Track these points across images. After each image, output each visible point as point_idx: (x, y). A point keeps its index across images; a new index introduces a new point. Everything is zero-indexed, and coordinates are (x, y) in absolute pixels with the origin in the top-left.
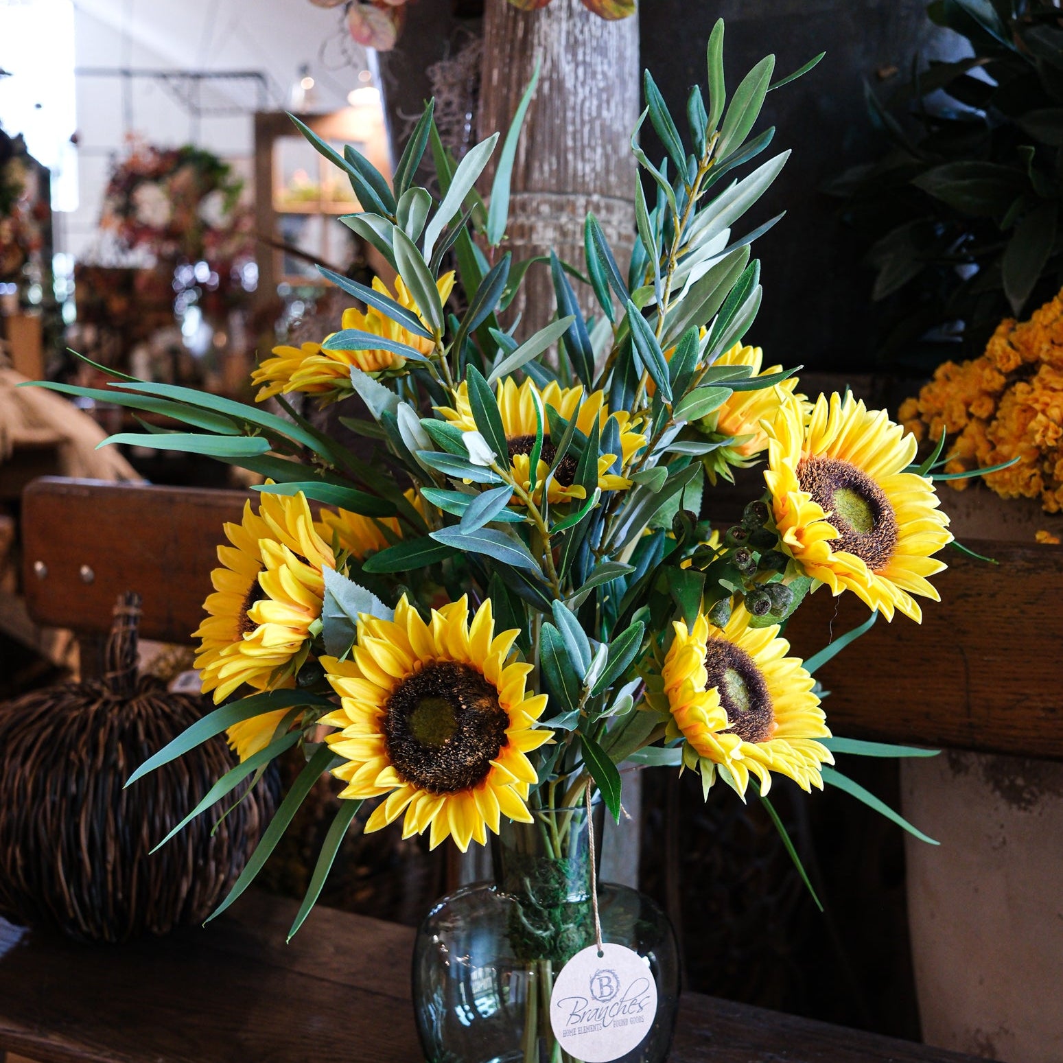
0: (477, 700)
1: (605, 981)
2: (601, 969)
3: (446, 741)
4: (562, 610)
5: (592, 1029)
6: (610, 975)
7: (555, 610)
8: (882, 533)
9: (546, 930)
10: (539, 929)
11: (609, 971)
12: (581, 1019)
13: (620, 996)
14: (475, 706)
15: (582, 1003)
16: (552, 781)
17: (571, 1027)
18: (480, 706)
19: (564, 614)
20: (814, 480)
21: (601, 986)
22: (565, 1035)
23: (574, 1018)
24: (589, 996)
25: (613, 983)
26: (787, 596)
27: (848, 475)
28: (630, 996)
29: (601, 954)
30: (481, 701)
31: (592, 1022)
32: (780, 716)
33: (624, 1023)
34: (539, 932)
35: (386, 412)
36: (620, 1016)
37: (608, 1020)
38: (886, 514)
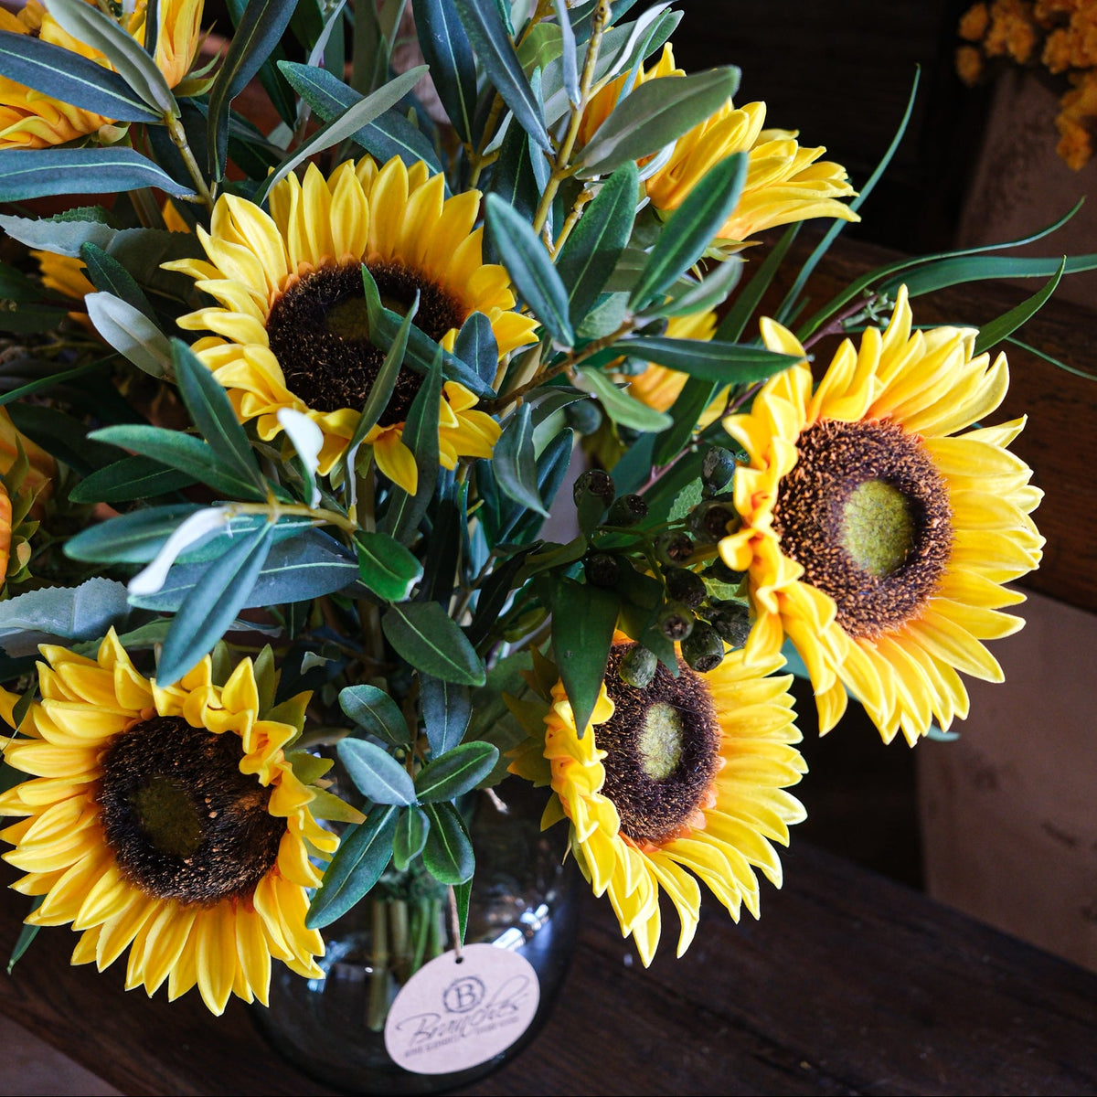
0: (235, 800)
1: (465, 990)
2: (461, 976)
3: (187, 862)
5: (448, 1041)
6: (472, 982)
11: (471, 978)
12: (430, 1036)
13: (485, 1002)
14: (231, 812)
15: (431, 1020)
17: (415, 1046)
18: (241, 809)
20: (815, 496)
21: (460, 996)
22: (407, 1054)
23: (420, 1037)
24: (440, 1009)
25: (477, 990)
28: (501, 998)
29: (459, 961)
30: (242, 801)
31: (447, 1035)
32: (731, 741)
33: (491, 1027)
35: (87, 245)
36: (487, 1022)
37: (468, 1029)
38: (935, 526)
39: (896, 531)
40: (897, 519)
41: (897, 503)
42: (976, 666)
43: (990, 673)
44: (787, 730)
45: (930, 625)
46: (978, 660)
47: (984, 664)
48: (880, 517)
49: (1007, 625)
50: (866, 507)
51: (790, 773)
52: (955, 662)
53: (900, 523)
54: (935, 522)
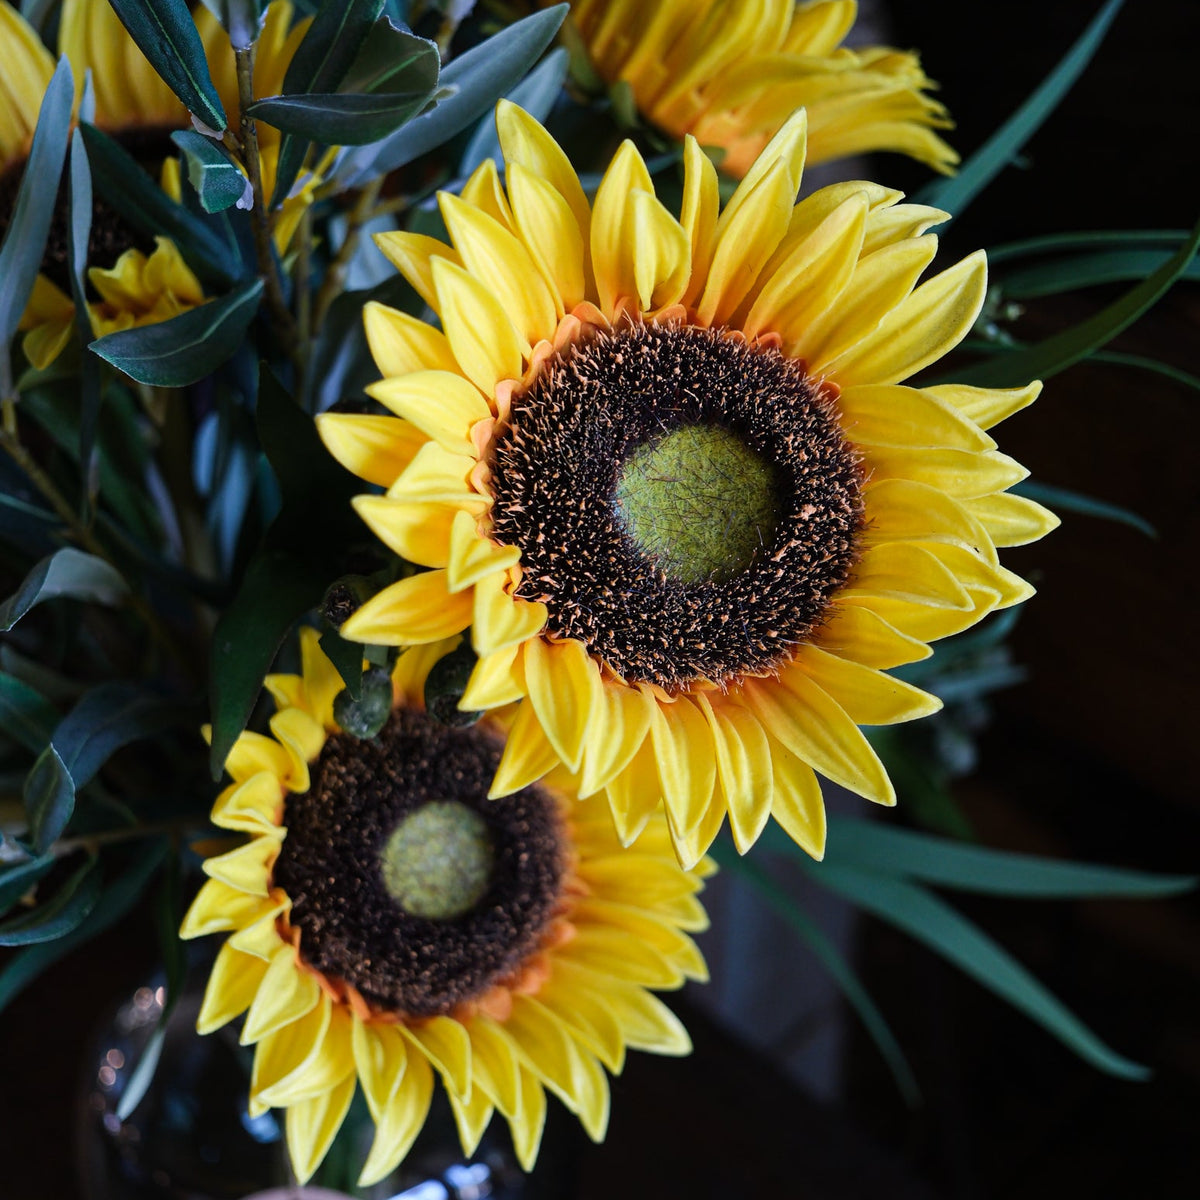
38: (805, 516)
39: (749, 523)
40: (754, 504)
41: (758, 476)
42: (849, 771)
43: (870, 785)
44: (683, 907)
45: (791, 692)
46: (856, 761)
47: (864, 770)
48: (726, 496)
49: (909, 703)
50: (703, 474)
51: (663, 969)
52: (815, 758)
53: (759, 511)
54: (808, 511)
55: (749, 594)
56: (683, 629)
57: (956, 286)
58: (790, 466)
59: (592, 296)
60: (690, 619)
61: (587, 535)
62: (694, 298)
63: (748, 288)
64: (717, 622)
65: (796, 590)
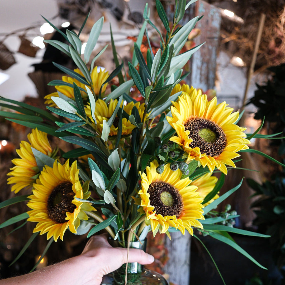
0: (69, 193)
3: (57, 205)
4: (91, 161)
7: (89, 161)
8: (217, 143)
9: (121, 282)
10: (119, 281)
16: (122, 231)
18: (69, 195)
19: (92, 163)
26: (185, 166)
27: (207, 123)
30: (70, 193)
34: (119, 283)
54: (221, 137)
55: (215, 144)
56: (208, 147)
57: (235, 115)
58: (218, 132)
59: (193, 114)
60: (208, 146)
61: (196, 136)
62: (204, 116)
63: (211, 115)
64: (211, 147)
65: (220, 145)
